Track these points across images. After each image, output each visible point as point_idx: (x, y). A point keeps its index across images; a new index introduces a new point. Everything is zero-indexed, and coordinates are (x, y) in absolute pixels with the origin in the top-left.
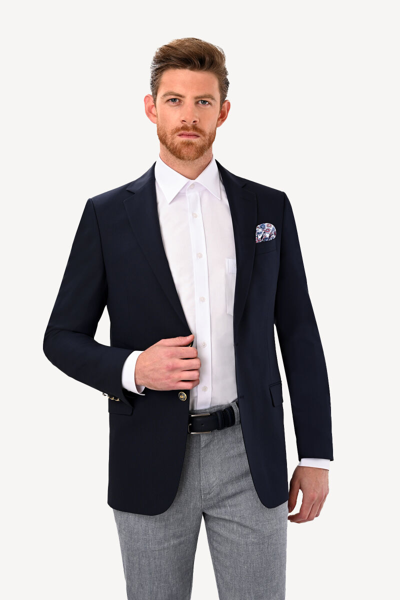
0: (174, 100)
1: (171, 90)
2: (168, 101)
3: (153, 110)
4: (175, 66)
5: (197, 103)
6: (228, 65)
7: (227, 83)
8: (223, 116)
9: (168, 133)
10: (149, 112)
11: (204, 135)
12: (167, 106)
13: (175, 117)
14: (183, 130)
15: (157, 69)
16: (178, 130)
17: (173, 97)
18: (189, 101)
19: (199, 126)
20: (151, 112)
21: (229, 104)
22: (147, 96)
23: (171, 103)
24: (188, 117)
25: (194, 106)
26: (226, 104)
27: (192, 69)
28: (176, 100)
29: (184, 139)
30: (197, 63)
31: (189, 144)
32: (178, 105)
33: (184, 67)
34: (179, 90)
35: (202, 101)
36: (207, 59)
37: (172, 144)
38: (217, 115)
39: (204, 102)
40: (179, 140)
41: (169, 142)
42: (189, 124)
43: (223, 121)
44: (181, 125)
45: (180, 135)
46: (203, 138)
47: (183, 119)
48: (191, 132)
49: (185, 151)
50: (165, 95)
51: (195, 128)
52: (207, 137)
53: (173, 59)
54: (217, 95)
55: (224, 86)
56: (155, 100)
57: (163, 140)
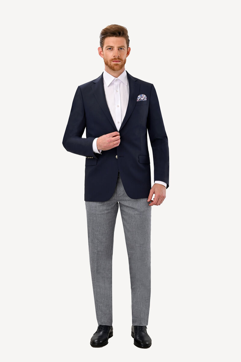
0: (110, 49)
1: (108, 45)
2: (108, 49)
3: (102, 53)
4: (110, 36)
5: (119, 49)
6: (129, 34)
7: (129, 41)
8: (128, 53)
9: (108, 61)
10: (100, 54)
11: (122, 61)
12: (107, 51)
13: (111, 55)
14: (114, 60)
15: (102, 38)
16: (112, 60)
17: (110, 47)
18: (116, 49)
19: (120, 58)
20: (101, 54)
21: (130, 48)
22: (99, 48)
23: (109, 50)
24: (116, 55)
25: (118, 50)
26: (129, 49)
27: (116, 37)
28: (111, 48)
29: (115, 63)
30: (118, 34)
31: (117, 65)
32: (112, 50)
33: (113, 36)
34: (111, 44)
35: (120, 48)
36: (121, 32)
37: (110, 65)
38: (126, 53)
39: (121, 49)
40: (113, 63)
41: (109, 64)
42: (117, 57)
43: (128, 55)
44: (113, 58)
45: (113, 61)
46: (122, 62)
47: (114, 55)
48: (117, 60)
49: (115, 67)
50: (107, 47)
51: (119, 58)
52: (123, 61)
53: (109, 33)
54: (126, 46)
55: (128, 41)
56: (102, 49)
57: (106, 64)
